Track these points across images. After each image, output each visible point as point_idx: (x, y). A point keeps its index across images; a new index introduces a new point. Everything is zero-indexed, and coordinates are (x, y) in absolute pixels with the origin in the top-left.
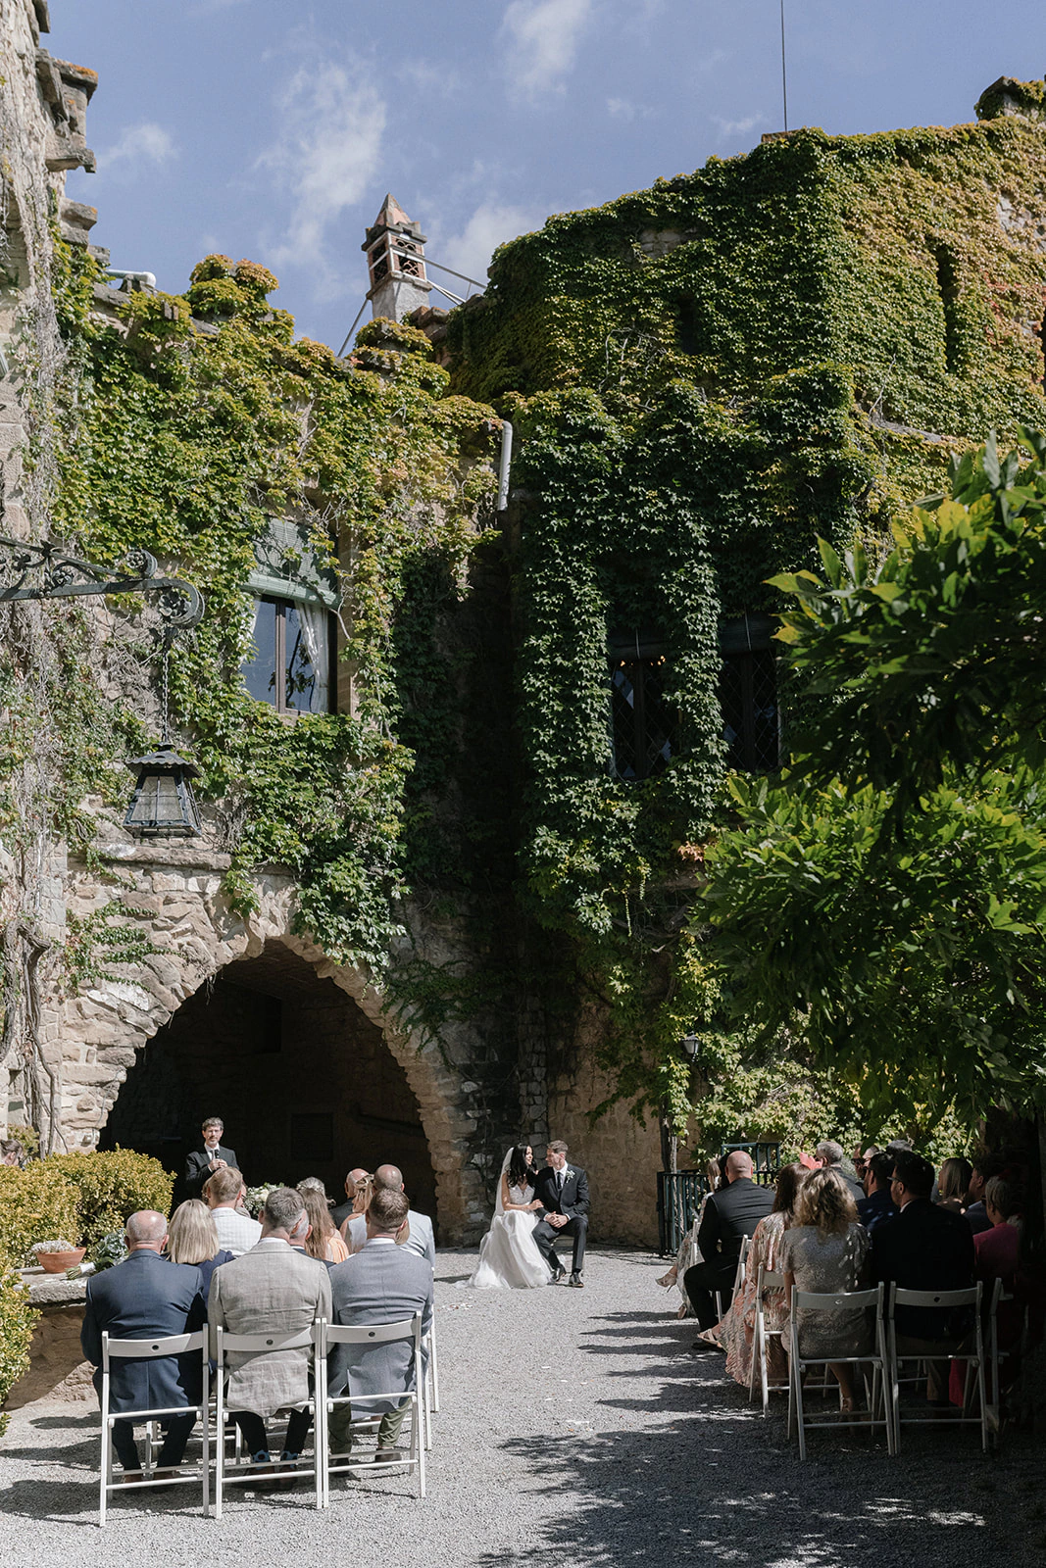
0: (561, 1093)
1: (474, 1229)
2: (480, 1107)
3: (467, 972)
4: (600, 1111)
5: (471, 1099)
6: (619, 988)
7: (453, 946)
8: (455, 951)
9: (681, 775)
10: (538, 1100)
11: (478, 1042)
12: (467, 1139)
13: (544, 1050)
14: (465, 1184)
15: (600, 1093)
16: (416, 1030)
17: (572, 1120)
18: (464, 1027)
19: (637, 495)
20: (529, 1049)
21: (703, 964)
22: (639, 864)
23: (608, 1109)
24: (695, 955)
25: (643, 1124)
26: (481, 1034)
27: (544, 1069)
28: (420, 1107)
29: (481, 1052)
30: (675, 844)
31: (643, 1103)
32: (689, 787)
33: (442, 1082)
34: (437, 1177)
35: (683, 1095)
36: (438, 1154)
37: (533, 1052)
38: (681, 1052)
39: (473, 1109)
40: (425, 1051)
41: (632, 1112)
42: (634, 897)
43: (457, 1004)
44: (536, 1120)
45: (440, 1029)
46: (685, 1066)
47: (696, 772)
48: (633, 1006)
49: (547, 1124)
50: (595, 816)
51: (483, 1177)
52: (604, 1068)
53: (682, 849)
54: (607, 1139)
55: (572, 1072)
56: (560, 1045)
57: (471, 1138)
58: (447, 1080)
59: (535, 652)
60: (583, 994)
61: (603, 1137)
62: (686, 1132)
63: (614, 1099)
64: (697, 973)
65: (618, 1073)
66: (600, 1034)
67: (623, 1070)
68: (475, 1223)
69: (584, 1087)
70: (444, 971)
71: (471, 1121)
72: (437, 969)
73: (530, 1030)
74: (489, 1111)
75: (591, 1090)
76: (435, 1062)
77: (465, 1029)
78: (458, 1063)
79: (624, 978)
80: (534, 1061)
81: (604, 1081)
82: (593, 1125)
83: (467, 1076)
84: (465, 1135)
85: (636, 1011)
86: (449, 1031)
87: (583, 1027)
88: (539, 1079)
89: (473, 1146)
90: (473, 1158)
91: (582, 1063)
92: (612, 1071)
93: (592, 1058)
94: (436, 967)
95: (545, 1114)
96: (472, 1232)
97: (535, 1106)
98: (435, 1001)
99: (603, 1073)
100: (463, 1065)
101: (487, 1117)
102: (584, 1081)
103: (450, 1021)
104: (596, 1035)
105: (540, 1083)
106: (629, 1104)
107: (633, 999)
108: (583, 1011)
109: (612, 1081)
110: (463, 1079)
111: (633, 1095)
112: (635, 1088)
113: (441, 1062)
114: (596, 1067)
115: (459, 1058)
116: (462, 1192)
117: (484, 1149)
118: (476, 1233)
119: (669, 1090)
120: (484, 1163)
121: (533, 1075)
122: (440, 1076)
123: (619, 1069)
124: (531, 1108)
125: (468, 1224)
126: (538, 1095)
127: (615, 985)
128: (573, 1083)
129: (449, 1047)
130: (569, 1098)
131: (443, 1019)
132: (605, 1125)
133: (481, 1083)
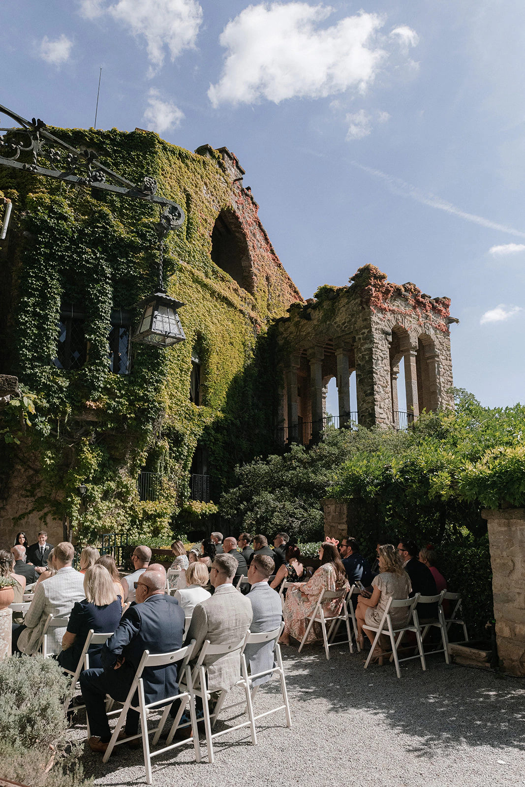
4: (23, 516)
6: (48, 462)
9: (90, 370)
15: (21, 509)
19: (82, 248)
21: (91, 453)
22: (67, 407)
23: (26, 517)
24: (88, 450)
25: (46, 524)
30: (84, 400)
32: (93, 376)
35: (77, 511)
38: (78, 492)
41: (40, 519)
42: (62, 421)
46: (79, 498)
47: (97, 370)
48: (53, 470)
50: (48, 383)
52: (26, 497)
53: (88, 403)
55: (5, 499)
59: (26, 304)
60: (16, 463)
62: (77, 528)
63: (30, 512)
64: (89, 457)
65: (34, 500)
66: (25, 482)
67: (37, 499)
69: (12, 506)
75: (17, 507)
79: (51, 457)
81: (25, 504)
82: (15, 524)
85: (54, 473)
87: (15, 478)
91: (12, 495)
92: (30, 499)
93: (18, 492)
99: (25, 500)
102: (12, 503)
104: (22, 482)
106: (38, 515)
107: (53, 467)
108: (16, 471)
109: (30, 504)
111: (42, 510)
112: (44, 507)
114: (21, 497)
119: (71, 509)
123: (34, 498)
127: (47, 460)
128: (5, 504)
130: (2, 511)
132: (22, 524)
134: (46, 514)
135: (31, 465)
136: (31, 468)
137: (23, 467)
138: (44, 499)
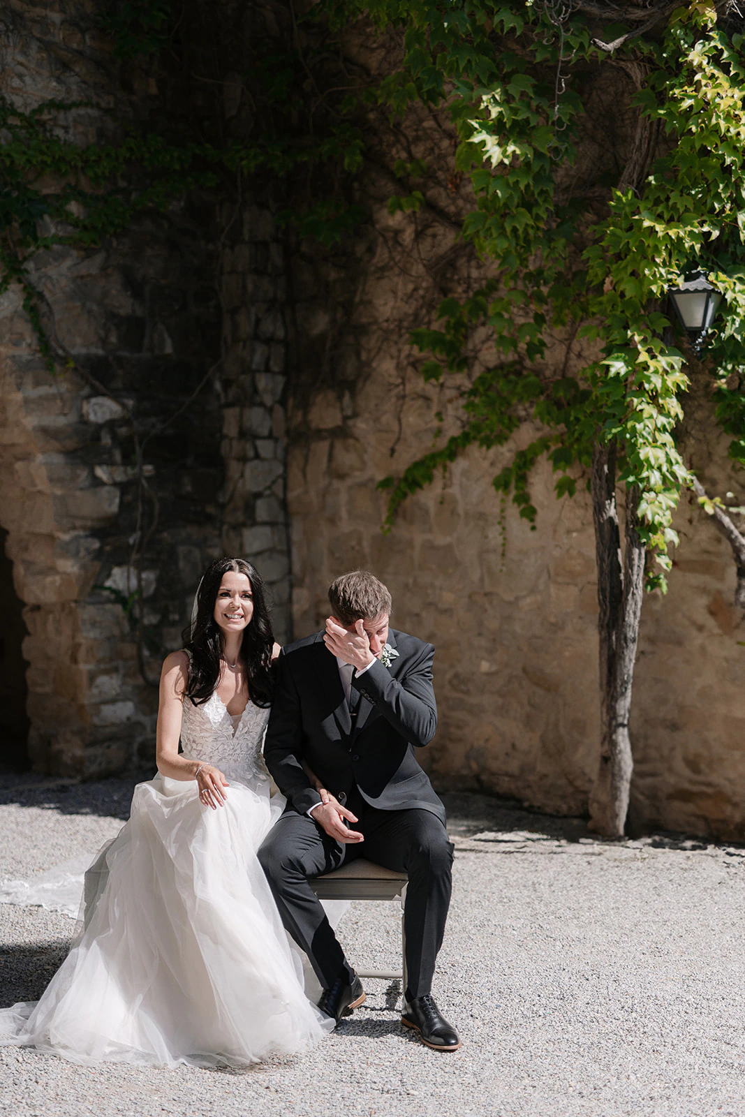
0: (319, 434)
1: (112, 738)
2: (127, 460)
3: (101, 134)
4: (417, 476)
5: (106, 440)
6: (494, 152)
7: (66, 66)
8: (73, 80)
10: (265, 448)
11: (124, 304)
12: (95, 533)
13: (281, 333)
14: (88, 636)
15: (417, 434)
17: (343, 497)
18: (92, 266)
20: (246, 328)
23: (438, 473)
24: (715, 59)
25: (529, 513)
26: (133, 286)
27: (280, 380)
29: (132, 330)
31: (532, 462)
33: (33, 392)
34: (27, 617)
35: (667, 438)
36: (28, 564)
37: (256, 337)
38: (667, 321)
39: (110, 463)
41: (502, 483)
43: (74, 207)
44: (258, 495)
45: (30, 266)
46: (677, 361)
48: (528, 204)
49: (284, 504)
51: (133, 621)
52: (431, 373)
54: (430, 547)
55: (347, 386)
56: (321, 323)
57: (105, 530)
58: (44, 390)
60: (382, 200)
61: (419, 538)
62: (671, 535)
63: (454, 450)
64: (724, 104)
65: (468, 385)
66: (421, 292)
67: (482, 380)
68: (113, 724)
69: (377, 420)
70: (42, 124)
71: (104, 491)
72: (21, 115)
73: (250, 287)
74: (148, 469)
75: (396, 428)
76: (16, 344)
77: (94, 271)
78: (74, 352)
79: (508, 126)
80: (258, 358)
81: (429, 407)
82: (396, 511)
83: (97, 384)
84: (89, 523)
85: (537, 218)
86: (52, 271)
87: (379, 279)
88: (268, 400)
89: (108, 548)
90: (109, 576)
91: (374, 364)
92: (450, 383)
93: (399, 351)
94: (20, 110)
95: (280, 481)
96: (106, 744)
97: (256, 462)
98: (15, 194)
99: (428, 387)
100: (88, 358)
101: (144, 482)
102: (376, 405)
103: (56, 247)
104: (411, 296)
105: (270, 410)
106: (492, 464)
107: (527, 186)
108: (381, 239)
109: (449, 406)
110: (86, 391)
111: (506, 439)
112: (513, 423)
113: (29, 345)
114: (410, 370)
115: (78, 340)
116: (82, 654)
117: (134, 556)
118: (114, 747)
119: (630, 424)
120: (131, 594)
121: (256, 391)
122: (29, 379)
123: (469, 376)
124: (249, 467)
125: (96, 727)
126: (264, 438)
127: (483, 143)
128: (349, 412)
129: (51, 311)
130: (339, 445)
131: (36, 239)
132: (427, 512)
133: (130, 403)
134: (525, 461)
135: (443, 202)
136: (442, 215)
137: (412, 218)
138: (512, 377)
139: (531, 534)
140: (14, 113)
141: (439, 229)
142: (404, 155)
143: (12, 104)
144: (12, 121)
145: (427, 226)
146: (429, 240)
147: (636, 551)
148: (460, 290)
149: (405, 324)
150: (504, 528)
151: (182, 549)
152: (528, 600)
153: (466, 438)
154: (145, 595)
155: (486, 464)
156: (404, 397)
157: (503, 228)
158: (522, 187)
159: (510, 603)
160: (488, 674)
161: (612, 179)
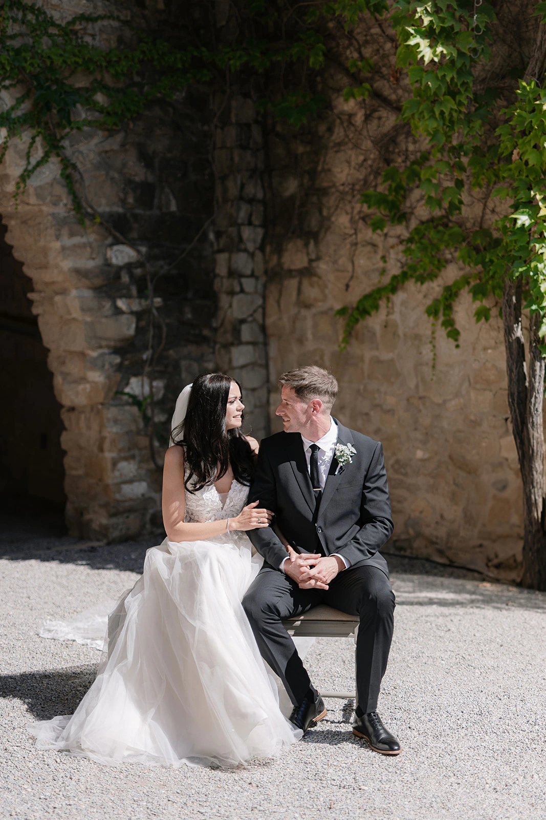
0: (290, 273)
1: (130, 510)
2: (141, 294)
3: (120, 40)
4: (367, 306)
5: (125, 279)
6: (427, 52)
10: (248, 284)
11: (139, 173)
12: (116, 351)
13: (260, 195)
14: (112, 431)
15: (366, 273)
16: (16, 140)
17: (309, 323)
18: (114, 143)
20: (233, 191)
23: (382, 303)
25: (454, 334)
26: (146, 158)
27: (260, 231)
28: (32, 290)
29: (145, 193)
31: (456, 294)
33: (69, 242)
34: (64, 416)
36: (65, 375)
37: (241, 198)
39: (128, 296)
40: (34, 182)
41: (433, 311)
43: (100, 98)
44: (243, 321)
45: (66, 143)
48: (452, 93)
49: (263, 328)
51: (147, 419)
52: (377, 226)
54: (377, 361)
55: (312, 236)
56: (291, 187)
57: (124, 348)
58: (77, 240)
60: (339, 90)
61: (368, 354)
63: (395, 285)
65: (406, 235)
66: (370, 162)
67: (417, 230)
68: (131, 500)
69: (335, 262)
70: (75, 33)
71: (124, 318)
72: (58, 26)
73: (236, 159)
74: (158, 301)
75: (350, 268)
76: (55, 204)
77: (116, 147)
78: (100, 210)
79: (437, 31)
80: (242, 215)
81: (375, 252)
82: (350, 333)
83: (118, 234)
84: (112, 343)
85: (460, 104)
86: (83, 147)
87: (337, 152)
88: (251, 247)
89: (127, 363)
90: (127, 384)
91: (333, 219)
92: (392, 233)
93: (353, 208)
94: (58, 22)
95: (260, 310)
96: (125, 515)
97: (241, 296)
98: (54, 87)
99: (375, 237)
100: (111, 215)
101: (154, 311)
102: (335, 251)
103: (86, 129)
104: (361, 165)
105: (252, 255)
106: (425, 296)
107: (452, 79)
108: (338, 121)
109: (392, 251)
110: (110, 240)
111: (436, 276)
112: (441, 264)
113: (66, 205)
114: (361, 224)
115: (103, 201)
116: (107, 445)
117: (147, 369)
118: (132, 516)
119: (533, 265)
120: (145, 399)
121: (241, 240)
122: (65, 232)
123: (407, 227)
124: (236, 299)
125: (118, 501)
126: (247, 277)
127: (418, 45)
128: (313, 256)
129: (82, 178)
130: (305, 282)
131: (69, 123)
132: (374, 334)
133: (144, 249)
134: (451, 294)
135: (387, 92)
136: (386, 102)
137: (362, 104)
138: (441, 228)
139: (455, 351)
140: (53, 24)
141: (384, 113)
142: (356, 55)
143: (51, 18)
144: (52, 30)
145: (374, 111)
146: (375, 122)
147: (538, 364)
148: (400, 160)
149: (357, 187)
150: (434, 346)
151: (184, 363)
152: (453, 403)
153: (405, 276)
154: (156, 399)
155: (420, 296)
156: (356, 244)
157: (433, 111)
158: (448, 79)
159: (439, 405)
160: (422, 460)
161: (518, 72)
